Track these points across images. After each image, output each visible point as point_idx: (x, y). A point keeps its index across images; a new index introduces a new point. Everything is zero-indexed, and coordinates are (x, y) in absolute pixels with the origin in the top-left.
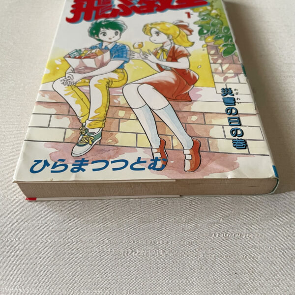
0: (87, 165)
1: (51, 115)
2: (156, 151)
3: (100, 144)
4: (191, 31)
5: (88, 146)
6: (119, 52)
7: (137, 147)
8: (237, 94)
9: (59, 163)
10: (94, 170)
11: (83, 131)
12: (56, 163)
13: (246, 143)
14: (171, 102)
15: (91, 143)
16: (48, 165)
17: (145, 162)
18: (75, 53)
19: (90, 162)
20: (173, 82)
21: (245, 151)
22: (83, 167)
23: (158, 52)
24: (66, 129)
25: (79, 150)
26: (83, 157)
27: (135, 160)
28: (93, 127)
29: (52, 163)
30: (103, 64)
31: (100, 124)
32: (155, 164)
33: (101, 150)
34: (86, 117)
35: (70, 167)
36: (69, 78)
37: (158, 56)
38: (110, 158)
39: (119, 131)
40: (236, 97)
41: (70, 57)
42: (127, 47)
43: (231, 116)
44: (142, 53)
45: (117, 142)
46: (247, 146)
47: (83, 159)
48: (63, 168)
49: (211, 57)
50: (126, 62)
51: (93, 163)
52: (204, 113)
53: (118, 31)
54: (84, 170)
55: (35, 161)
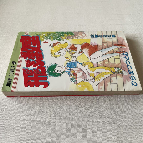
0: (130, 71)
1: (111, 84)
2: (120, 54)
3: (121, 68)
4: (58, 43)
5: (123, 71)
6: (72, 65)
7: (120, 58)
8: (93, 34)
9: (131, 78)
10: (131, 68)
11: (117, 73)
12: (132, 79)
13: (113, 35)
14: (99, 50)
15: (121, 70)
16: (133, 81)
17: (125, 57)
18: (73, 80)
19: (129, 70)
20: (88, 49)
21: (116, 36)
22: (131, 71)
23: (72, 53)
24: (117, 78)
25: (125, 73)
26: (127, 72)
27: (125, 59)
28: (114, 70)
29: (132, 80)
30: (81, 70)
31: (113, 68)
32: (125, 54)
33: (124, 67)
34: (110, 73)
35: (132, 75)
36: (90, 80)
37: (74, 53)
38: (126, 65)
39: (115, 63)
40: (95, 35)
41: (76, 82)
42: (68, 62)
43: (103, 36)
44: (72, 58)
45: (119, 63)
46: (114, 35)
47: (128, 72)
48: (133, 77)
49: (74, 38)
50: (78, 62)
51: (129, 69)
52: (102, 42)
53: (56, 66)
54: (132, 71)
55: (132, 85)
